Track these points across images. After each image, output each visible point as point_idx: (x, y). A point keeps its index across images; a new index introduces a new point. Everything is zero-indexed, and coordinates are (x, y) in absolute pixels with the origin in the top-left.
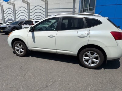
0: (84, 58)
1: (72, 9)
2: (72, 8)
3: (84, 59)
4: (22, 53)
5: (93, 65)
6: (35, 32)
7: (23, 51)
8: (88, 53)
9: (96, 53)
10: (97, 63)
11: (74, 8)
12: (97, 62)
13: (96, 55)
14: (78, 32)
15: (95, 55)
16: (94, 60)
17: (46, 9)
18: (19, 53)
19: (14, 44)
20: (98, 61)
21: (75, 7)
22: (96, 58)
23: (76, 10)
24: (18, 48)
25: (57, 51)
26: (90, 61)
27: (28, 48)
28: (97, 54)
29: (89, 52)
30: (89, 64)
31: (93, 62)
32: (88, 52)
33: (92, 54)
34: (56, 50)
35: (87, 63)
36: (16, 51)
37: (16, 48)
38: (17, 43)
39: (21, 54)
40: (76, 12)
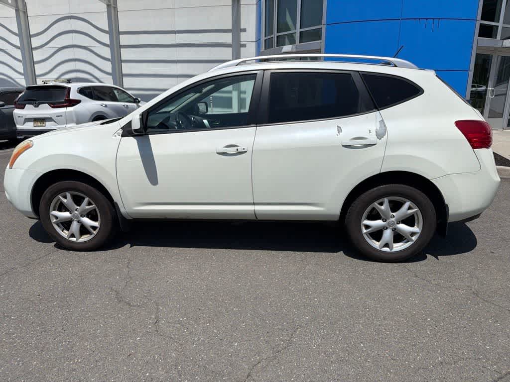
0: (367, 227)
1: (230, 34)
2: (230, 27)
3: (364, 231)
4: (88, 232)
5: (398, 247)
7: (96, 224)
8: (381, 204)
9: (408, 204)
10: (414, 238)
11: (237, 29)
12: (413, 234)
13: (410, 208)
14: (339, 130)
15: (406, 209)
16: (403, 227)
18: (73, 235)
20: (415, 229)
22: (410, 221)
23: (244, 37)
24: (66, 214)
25: (257, 208)
26: (388, 235)
27: (122, 210)
28: (413, 205)
29: (386, 200)
30: (387, 245)
32: (381, 201)
33: (396, 207)
34: (254, 204)
35: (376, 245)
36: (59, 230)
37: (56, 213)
38: (62, 190)
39: (85, 238)
40: (244, 46)
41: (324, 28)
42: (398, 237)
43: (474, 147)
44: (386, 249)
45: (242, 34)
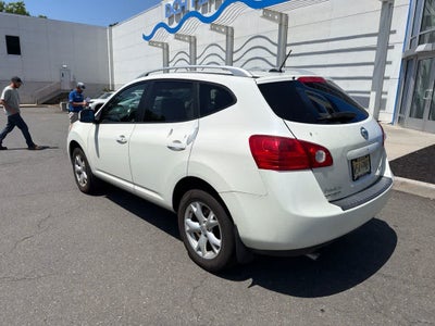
0: (189, 226)
1: (376, 38)
2: (376, 31)
4: (85, 182)
5: (208, 255)
7: (86, 177)
8: (196, 207)
9: (212, 213)
10: (217, 251)
11: (385, 30)
12: (217, 247)
13: (214, 218)
14: (171, 132)
15: (211, 220)
16: (211, 235)
17: (282, 43)
18: (81, 182)
19: (74, 155)
20: (219, 242)
21: (392, 29)
23: (392, 39)
24: (79, 168)
26: (203, 240)
29: (198, 204)
30: (200, 249)
32: (195, 203)
34: (134, 184)
35: (195, 245)
36: (78, 176)
37: (76, 166)
38: (77, 154)
40: (392, 47)
42: (209, 248)
43: (260, 167)
44: (200, 253)
45: (392, 36)
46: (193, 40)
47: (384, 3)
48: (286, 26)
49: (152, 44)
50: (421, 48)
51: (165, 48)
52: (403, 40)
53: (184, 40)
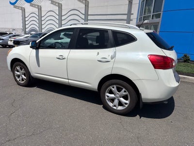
0: (108, 97)
1: (126, 16)
2: (127, 13)
3: (107, 98)
4: (24, 80)
5: (120, 108)
6: (40, 50)
7: (25, 78)
8: (113, 88)
9: (124, 90)
11: (129, 13)
12: (126, 104)
13: (125, 92)
14: (98, 54)
15: (123, 92)
16: (122, 100)
17: (86, 14)
18: (20, 80)
19: (14, 66)
20: (127, 102)
21: (132, 13)
22: (126, 97)
23: (132, 17)
24: (19, 73)
25: (70, 81)
26: (116, 102)
27: (31, 74)
29: (115, 86)
30: (115, 106)
31: (120, 104)
32: (113, 86)
33: (119, 90)
34: (68, 79)
35: (111, 104)
36: (17, 78)
37: (16, 72)
38: (17, 65)
39: (23, 82)
40: (132, 20)
41: (162, 13)
43: (155, 68)
44: (115, 108)
45: (132, 16)
46: (39, 7)
47: (129, 2)
48: (88, 6)
49: (15, 7)
50: (146, 21)
51: (23, 10)
52: (136, 18)
53: (35, 7)
